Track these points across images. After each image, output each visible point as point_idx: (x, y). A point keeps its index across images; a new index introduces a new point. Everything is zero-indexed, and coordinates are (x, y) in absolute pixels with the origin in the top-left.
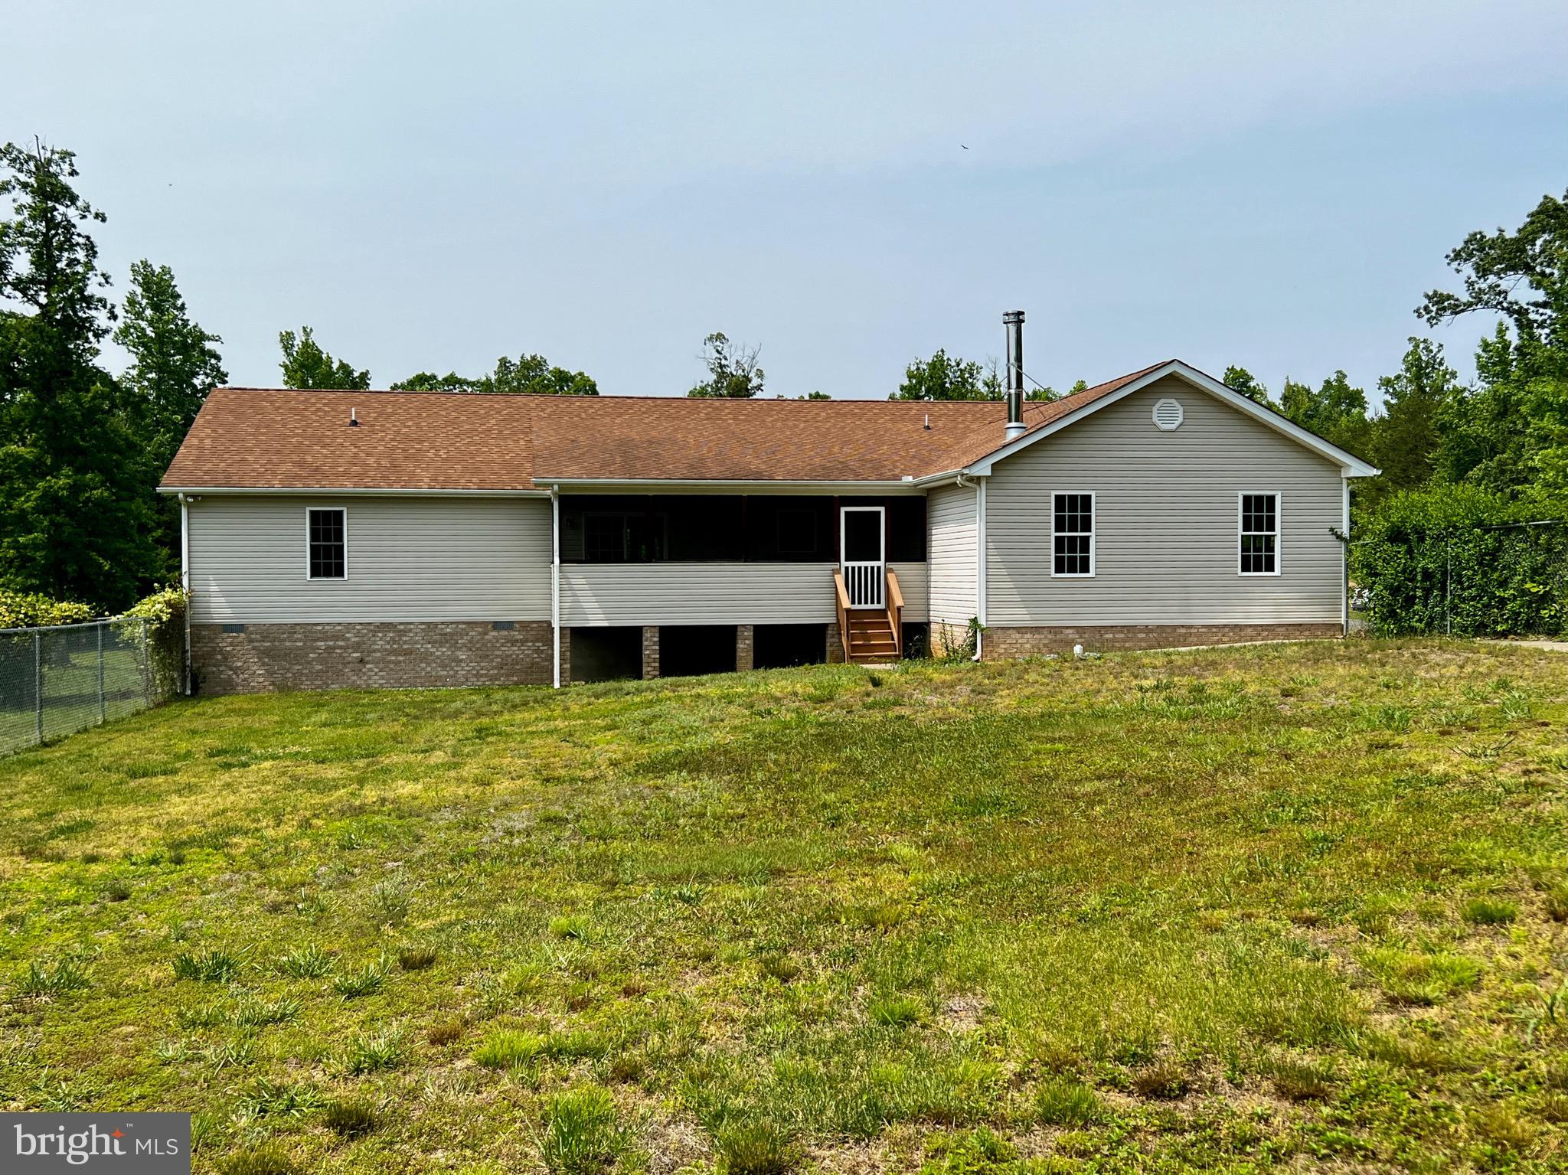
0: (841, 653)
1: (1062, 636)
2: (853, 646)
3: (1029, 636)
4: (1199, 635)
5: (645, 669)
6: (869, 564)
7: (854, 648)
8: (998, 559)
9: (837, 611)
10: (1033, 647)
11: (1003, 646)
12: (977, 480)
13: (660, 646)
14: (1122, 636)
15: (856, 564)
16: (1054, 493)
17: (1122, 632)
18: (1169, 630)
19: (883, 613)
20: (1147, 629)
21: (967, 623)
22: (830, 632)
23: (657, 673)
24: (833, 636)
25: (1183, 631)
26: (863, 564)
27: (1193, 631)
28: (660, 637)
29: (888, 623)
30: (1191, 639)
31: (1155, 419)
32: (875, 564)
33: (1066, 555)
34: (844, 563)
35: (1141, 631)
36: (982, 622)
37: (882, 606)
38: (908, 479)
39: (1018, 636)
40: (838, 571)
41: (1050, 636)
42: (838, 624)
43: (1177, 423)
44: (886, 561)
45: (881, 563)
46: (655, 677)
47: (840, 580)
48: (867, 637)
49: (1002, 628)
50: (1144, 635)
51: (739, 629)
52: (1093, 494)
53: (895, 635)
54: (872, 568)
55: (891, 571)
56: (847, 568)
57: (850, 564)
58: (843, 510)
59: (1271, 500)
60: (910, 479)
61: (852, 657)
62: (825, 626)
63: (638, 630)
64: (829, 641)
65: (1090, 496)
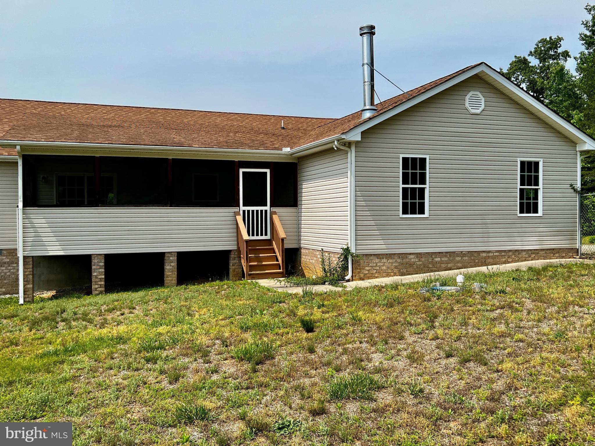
0: (240, 270)
1: (407, 260)
2: (251, 266)
3: (385, 260)
4: (494, 257)
5: (94, 287)
6: (259, 208)
7: (252, 268)
8: (363, 203)
9: (238, 241)
10: (388, 268)
11: (367, 268)
12: (349, 144)
13: (105, 269)
14: (446, 259)
15: (251, 208)
16: (402, 156)
17: (446, 256)
18: (476, 255)
19: (269, 242)
20: (462, 254)
21: (341, 251)
22: (232, 256)
23: (103, 289)
24: (234, 259)
25: (484, 255)
26: (255, 208)
27: (491, 254)
28: (105, 263)
29: (273, 249)
30: (489, 260)
31: (467, 105)
32: (263, 208)
33: (409, 201)
34: (242, 208)
35: (458, 255)
36: (353, 250)
37: (268, 237)
38: (287, 150)
39: (377, 260)
40: (238, 213)
41: (399, 260)
42: (239, 251)
43: (481, 109)
44: (271, 206)
45: (268, 208)
46: (101, 293)
47: (240, 219)
48: (260, 260)
49: (366, 255)
50: (460, 258)
51: (166, 255)
52: (427, 157)
53: (280, 259)
54: (262, 211)
55: (275, 213)
56: (244, 211)
57: (247, 208)
58: (241, 171)
59: (537, 164)
60: (288, 149)
61: (250, 275)
62: (228, 252)
63: (88, 258)
64: (232, 262)
65: (425, 159)
